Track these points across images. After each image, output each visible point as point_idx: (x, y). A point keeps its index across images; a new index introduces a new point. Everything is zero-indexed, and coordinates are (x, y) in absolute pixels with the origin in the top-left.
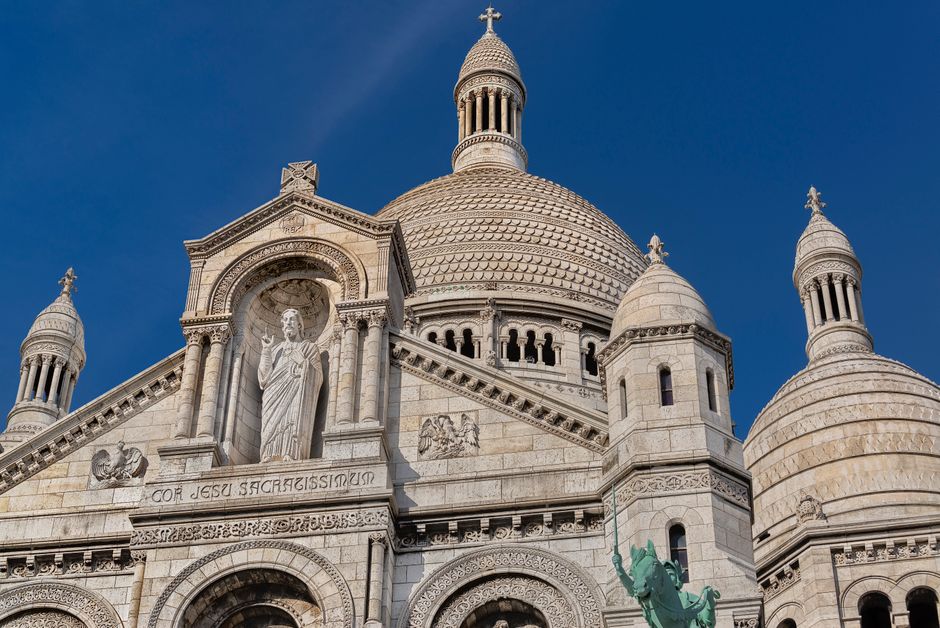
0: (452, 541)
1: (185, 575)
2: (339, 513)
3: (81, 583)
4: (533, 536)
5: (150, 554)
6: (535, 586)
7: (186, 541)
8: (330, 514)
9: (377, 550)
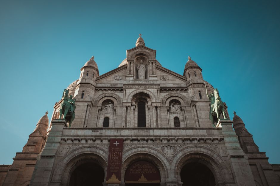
0: (167, 91)
1: (132, 92)
2: (153, 86)
3: (115, 93)
4: (178, 92)
5: (126, 89)
6: (179, 98)
7: (131, 88)
8: (151, 86)
9: (158, 91)
